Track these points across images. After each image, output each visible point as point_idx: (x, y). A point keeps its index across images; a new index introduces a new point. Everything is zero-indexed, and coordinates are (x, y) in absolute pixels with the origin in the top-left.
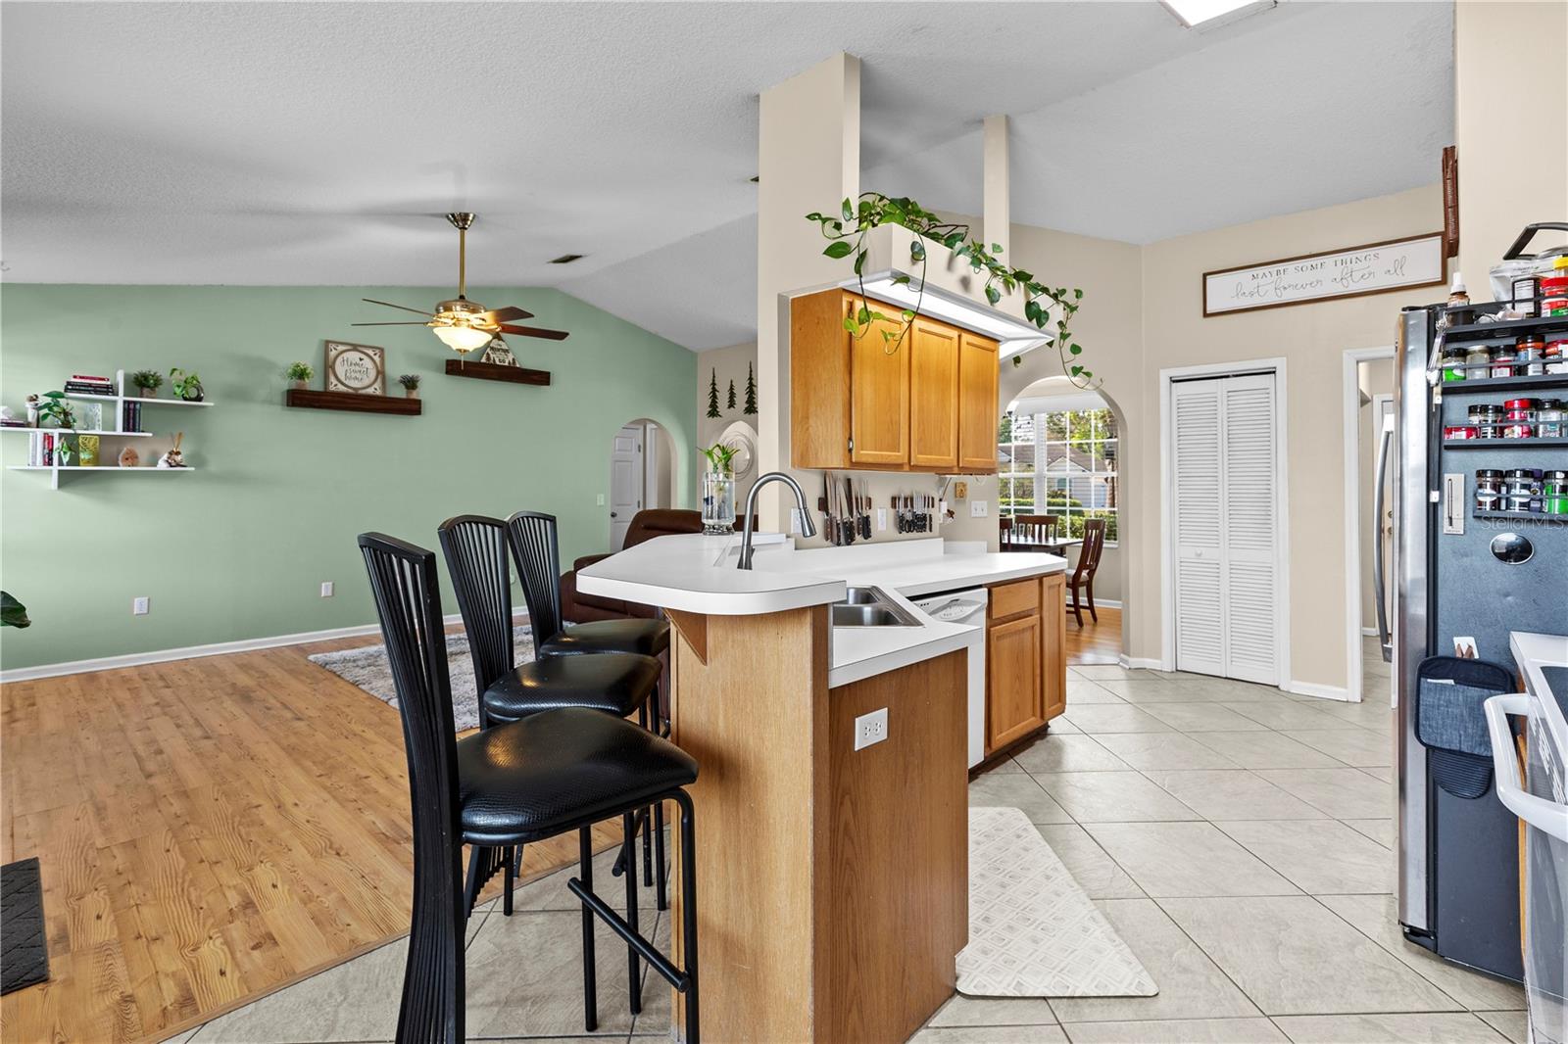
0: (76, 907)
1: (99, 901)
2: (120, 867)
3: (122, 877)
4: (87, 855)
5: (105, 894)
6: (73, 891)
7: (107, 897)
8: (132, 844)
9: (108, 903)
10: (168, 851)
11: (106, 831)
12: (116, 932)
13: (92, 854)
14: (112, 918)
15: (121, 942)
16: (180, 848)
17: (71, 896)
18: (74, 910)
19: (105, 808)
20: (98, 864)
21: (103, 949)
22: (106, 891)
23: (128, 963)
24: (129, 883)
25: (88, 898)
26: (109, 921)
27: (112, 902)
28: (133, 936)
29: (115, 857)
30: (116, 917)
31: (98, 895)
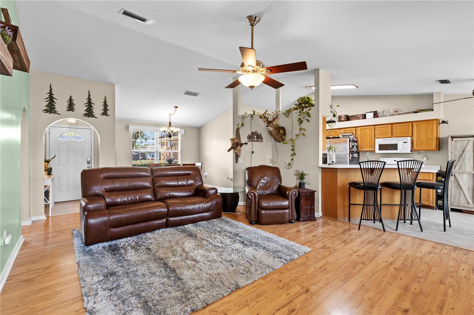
0: (468, 275)
1: (461, 272)
2: (450, 278)
3: (451, 275)
4: (457, 289)
5: (459, 273)
6: (467, 280)
7: (459, 272)
8: (441, 282)
9: (459, 271)
10: (433, 273)
11: (446, 294)
12: (461, 264)
13: (456, 288)
14: (460, 267)
15: (461, 262)
16: (430, 272)
17: (468, 279)
18: (469, 275)
19: (438, 306)
20: (456, 283)
21: (465, 263)
22: (458, 274)
23: (462, 259)
24: (451, 272)
25: (464, 275)
26: (461, 267)
27: (458, 270)
28: (458, 262)
29: (449, 282)
30: (459, 267)
31: (461, 274)
